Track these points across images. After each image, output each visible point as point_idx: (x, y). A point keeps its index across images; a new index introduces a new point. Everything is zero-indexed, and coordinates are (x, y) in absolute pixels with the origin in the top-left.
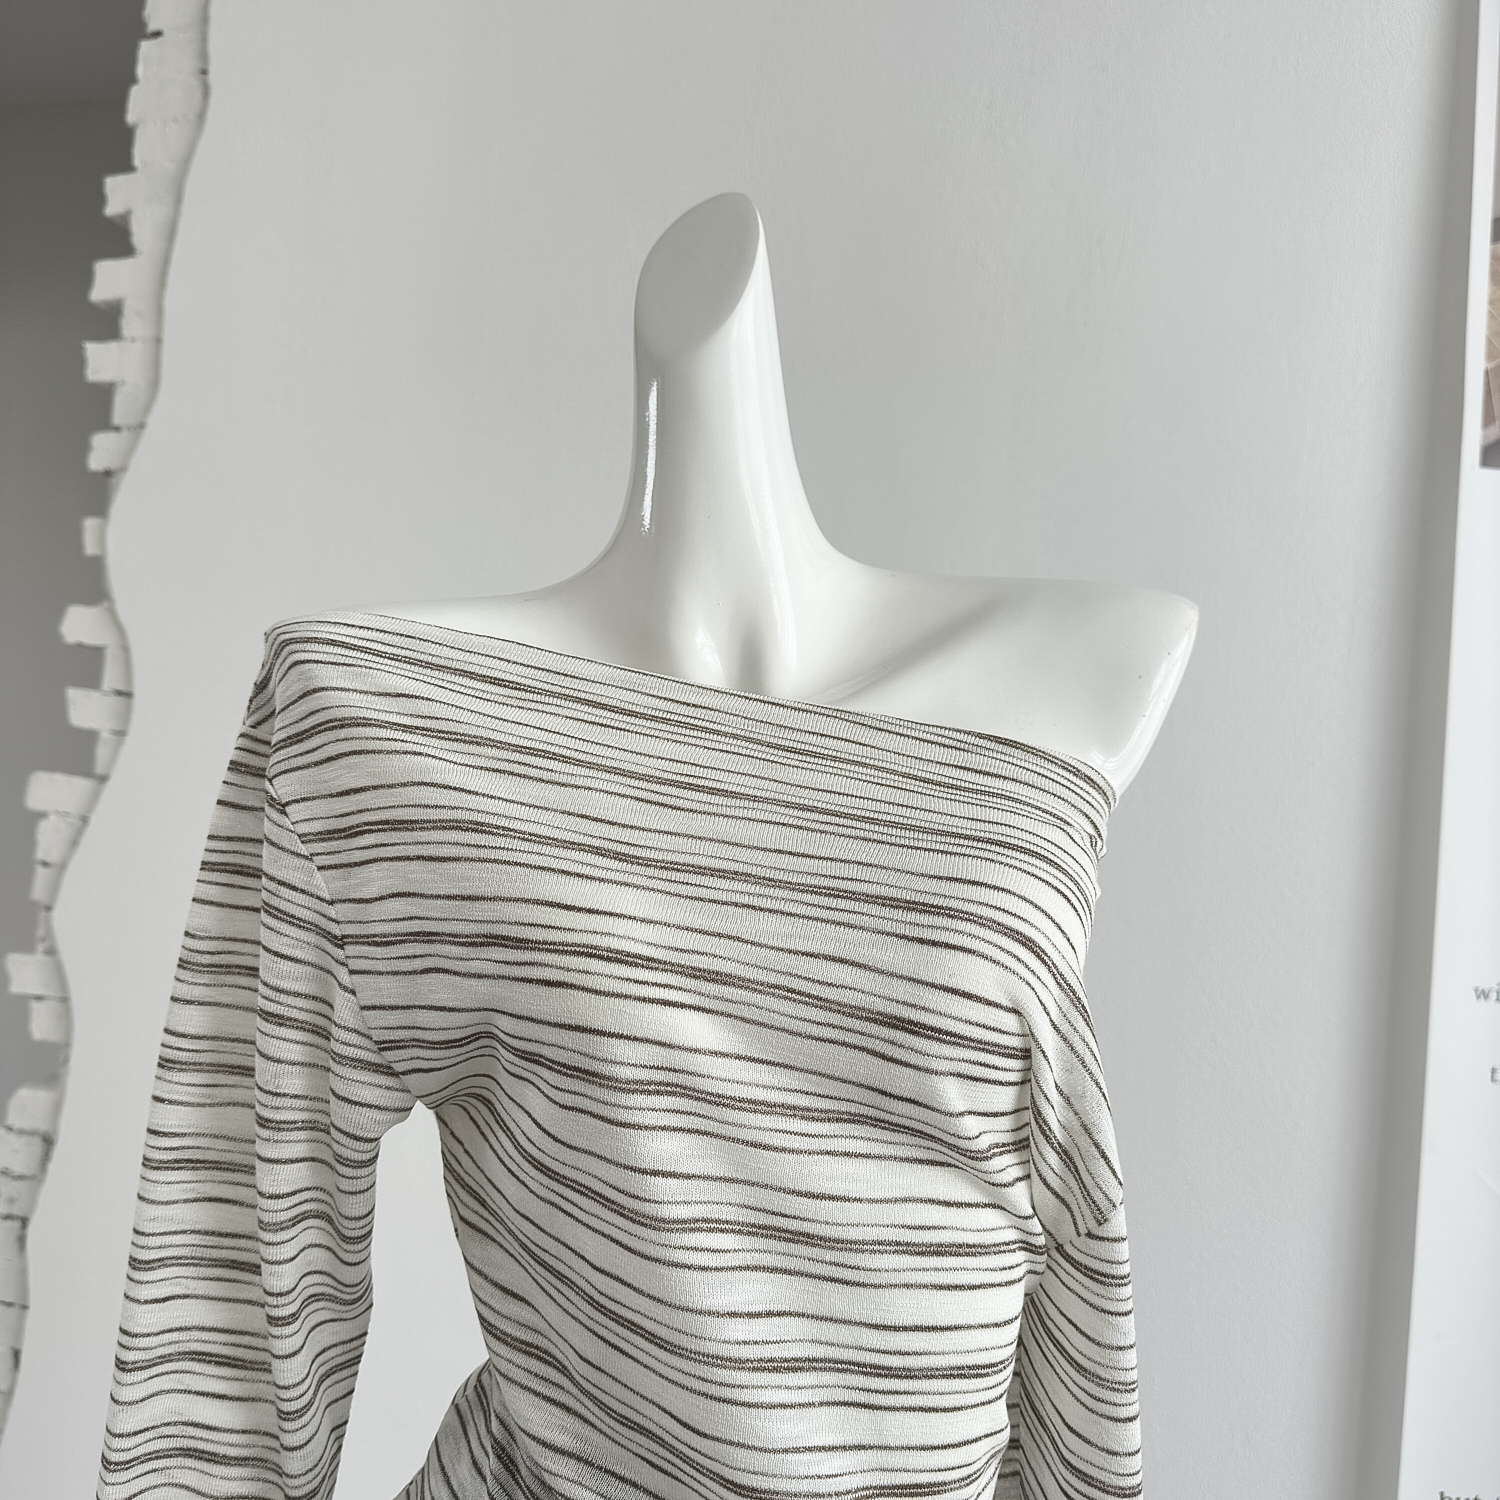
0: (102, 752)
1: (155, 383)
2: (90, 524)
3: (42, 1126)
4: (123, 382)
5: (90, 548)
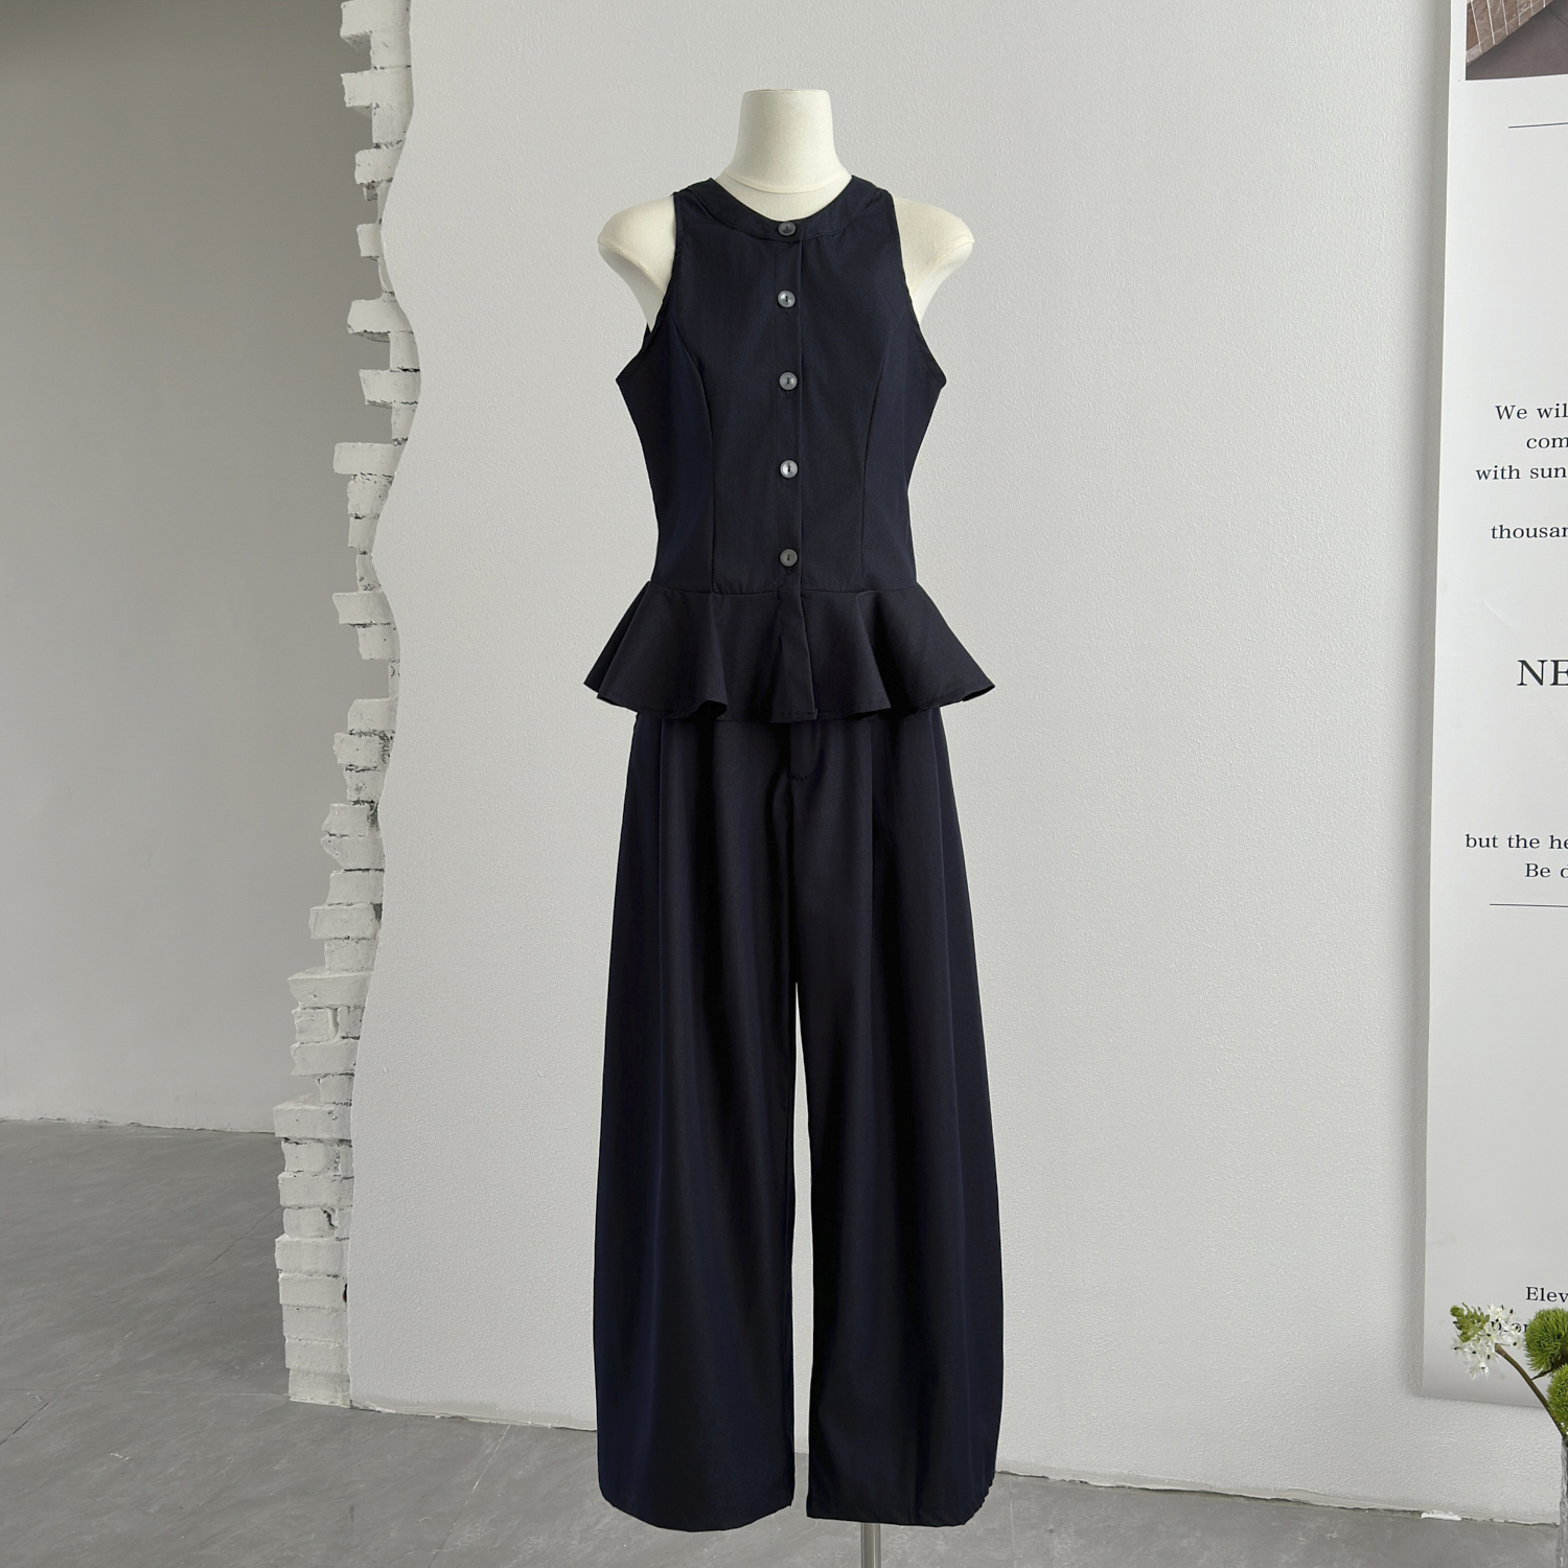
0: (397, 422)
1: (408, 105)
2: (364, 231)
3: (379, 728)
4: (378, 106)
5: (364, 253)
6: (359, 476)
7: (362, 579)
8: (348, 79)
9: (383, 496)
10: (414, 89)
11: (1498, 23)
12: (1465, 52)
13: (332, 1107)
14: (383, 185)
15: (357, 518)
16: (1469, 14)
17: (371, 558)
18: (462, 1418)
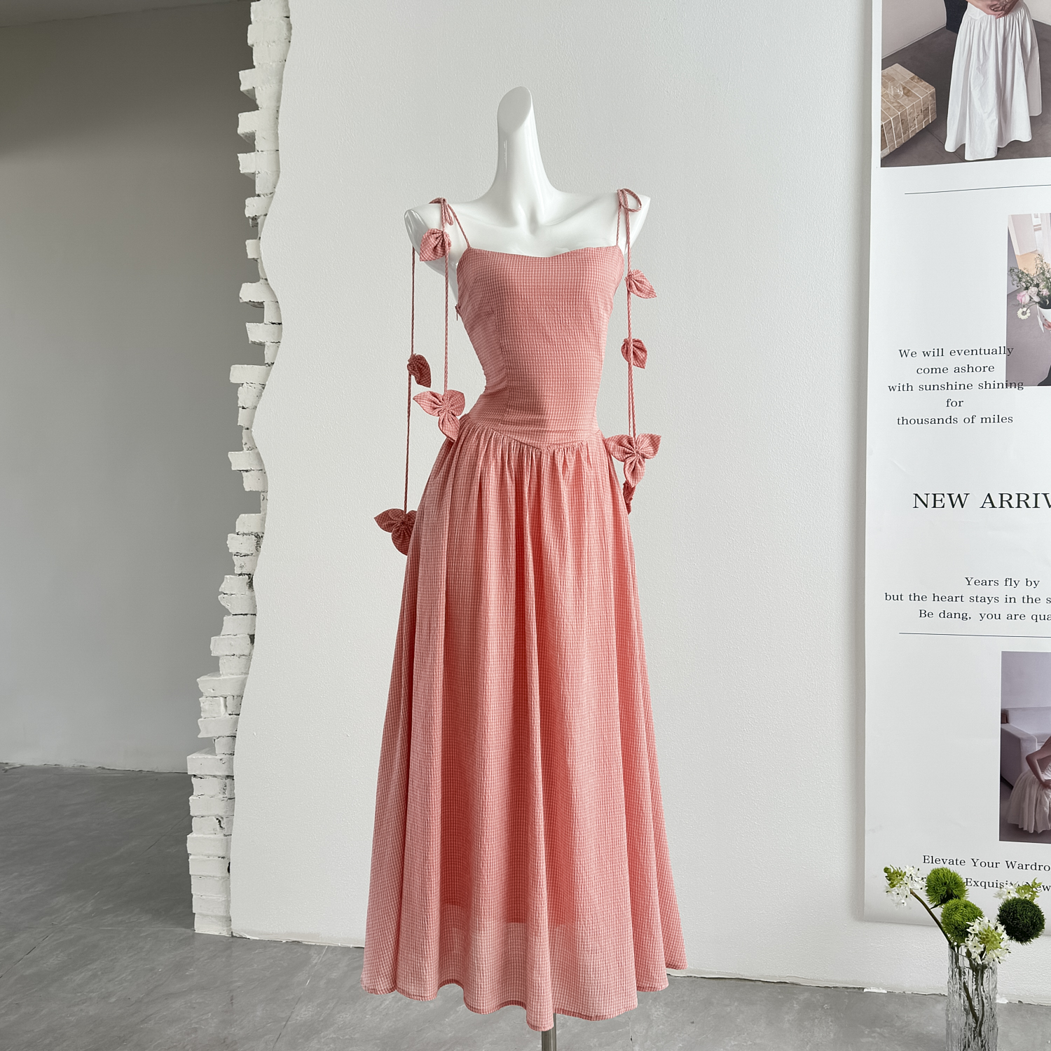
0: (268, 352)
1: (277, 172)
2: (250, 243)
3: (255, 531)
4: (259, 173)
5: (250, 256)
6: (245, 384)
7: (246, 444)
8: (242, 157)
9: (259, 396)
10: (281, 164)
11: (898, 136)
12: (880, 152)
13: (223, 756)
14: (262, 217)
15: (243, 408)
16: (882, 131)
17: (251, 431)
18: (298, 942)
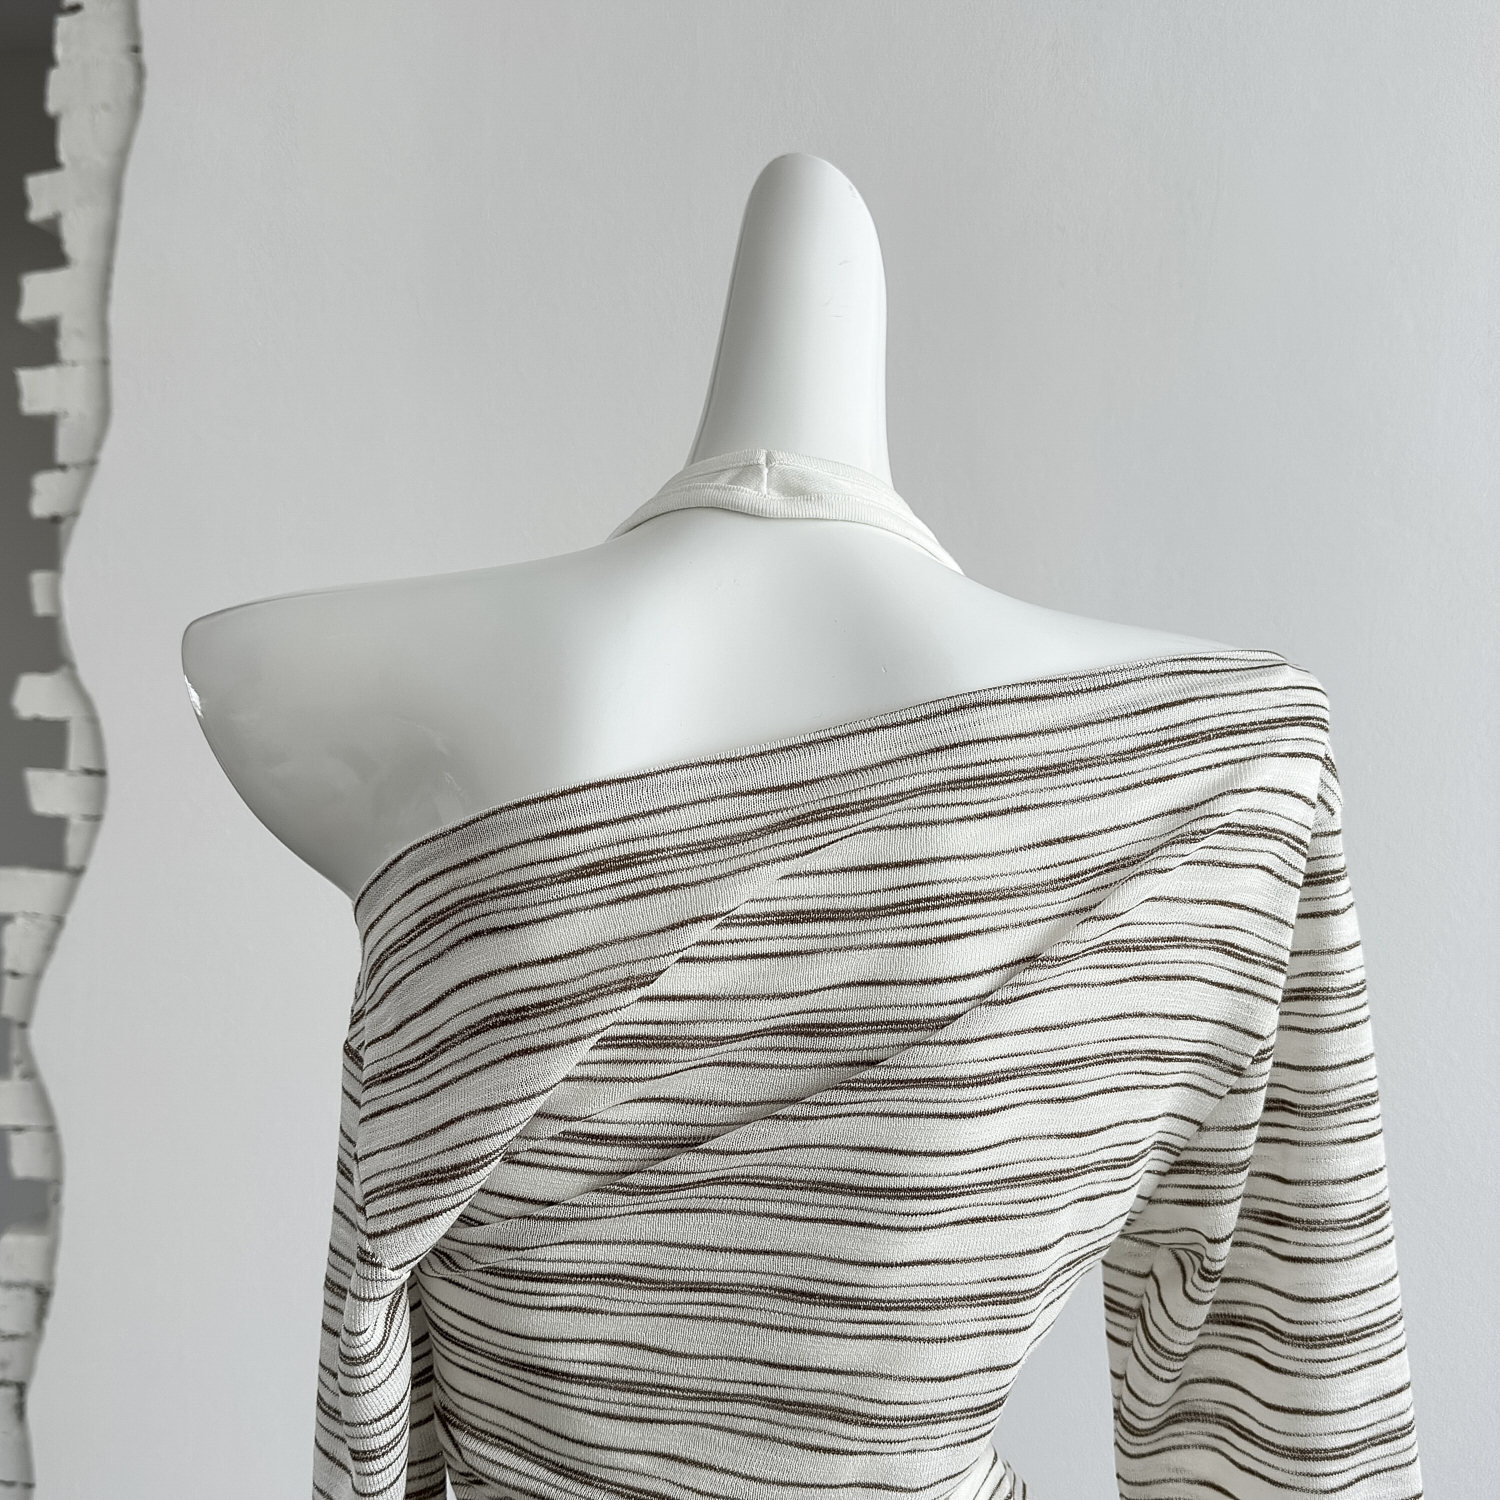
0: (73, 843)
2: (39, 580)
7: (18, 1062)
8: (27, 377)
9: (49, 948)
10: (112, 392)
14: (68, 520)
15: (15, 974)
17: (29, 1033)
